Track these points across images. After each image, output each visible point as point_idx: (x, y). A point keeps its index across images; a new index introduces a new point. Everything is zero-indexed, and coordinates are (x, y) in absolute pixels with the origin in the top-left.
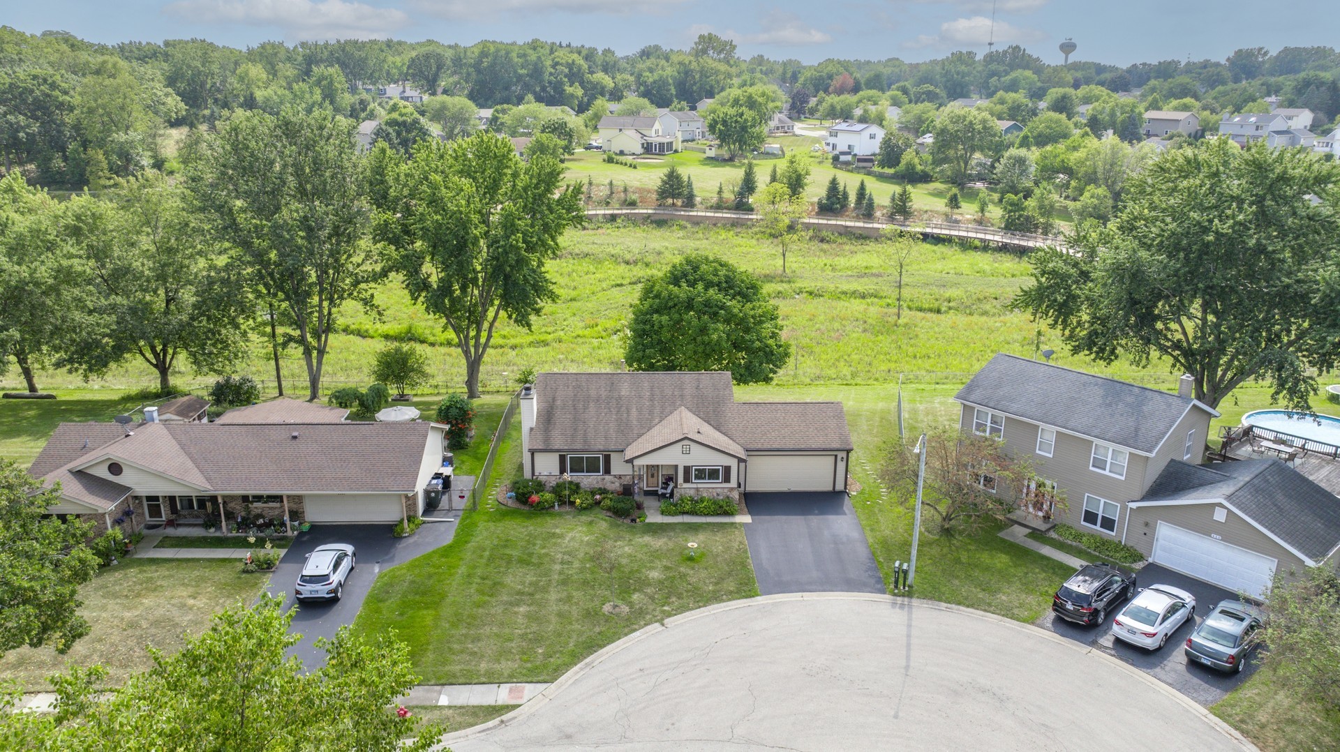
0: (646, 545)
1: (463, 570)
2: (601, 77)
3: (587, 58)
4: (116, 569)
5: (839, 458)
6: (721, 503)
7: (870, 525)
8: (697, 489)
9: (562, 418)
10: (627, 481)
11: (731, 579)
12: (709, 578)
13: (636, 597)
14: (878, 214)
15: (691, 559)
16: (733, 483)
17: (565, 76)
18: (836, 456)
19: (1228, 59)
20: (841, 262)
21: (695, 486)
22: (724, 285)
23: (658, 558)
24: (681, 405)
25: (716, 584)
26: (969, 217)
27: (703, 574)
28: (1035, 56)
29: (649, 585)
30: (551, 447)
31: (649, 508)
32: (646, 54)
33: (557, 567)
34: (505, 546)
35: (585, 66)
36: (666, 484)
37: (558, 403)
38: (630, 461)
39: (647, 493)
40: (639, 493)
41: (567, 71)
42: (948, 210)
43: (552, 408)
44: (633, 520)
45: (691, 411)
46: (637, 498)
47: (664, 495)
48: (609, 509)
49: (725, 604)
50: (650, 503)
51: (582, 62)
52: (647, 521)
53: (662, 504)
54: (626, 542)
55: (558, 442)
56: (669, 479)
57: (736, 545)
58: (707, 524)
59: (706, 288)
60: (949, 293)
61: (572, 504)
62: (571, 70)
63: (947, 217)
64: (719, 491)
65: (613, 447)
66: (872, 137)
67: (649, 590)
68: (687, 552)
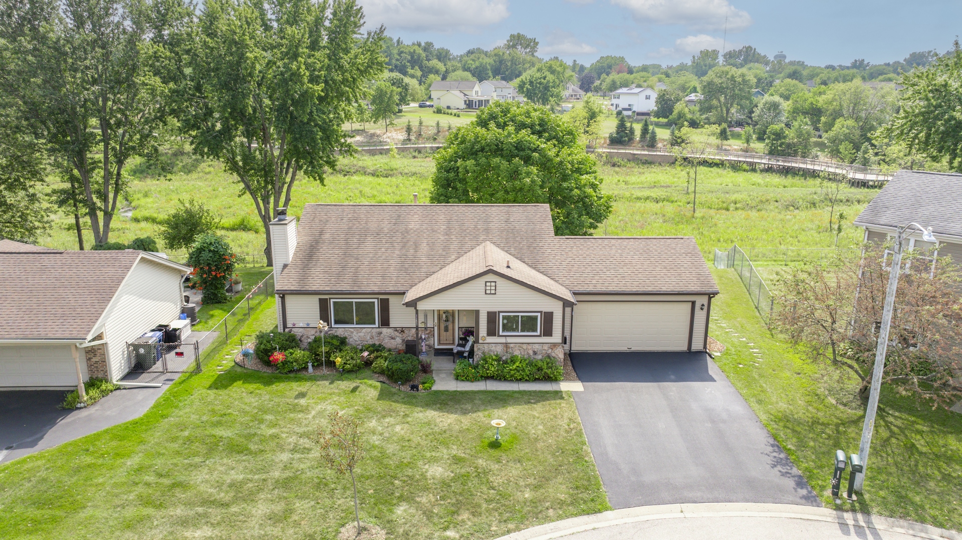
0: (429, 424)
1: (134, 461)
2: (435, 63)
3: (425, 50)
5: (698, 306)
6: (540, 364)
7: (754, 396)
8: (506, 345)
9: (328, 254)
10: (410, 335)
11: (560, 479)
12: (525, 477)
13: (401, 511)
14: (660, 145)
15: (495, 445)
16: (557, 337)
17: (408, 62)
18: (693, 303)
19: (905, 60)
20: (633, 179)
21: (503, 340)
22: (538, 128)
23: (446, 445)
24: (484, 240)
25: (536, 487)
26: (736, 147)
27: (515, 470)
28: (763, 54)
29: (426, 489)
30: (307, 288)
31: (439, 371)
32: (470, 52)
33: (285, 457)
34: (218, 424)
35: (424, 55)
36: (464, 340)
37: (327, 236)
38: (413, 304)
39: (439, 353)
40: (427, 353)
41: (409, 57)
42: (719, 142)
43: (317, 242)
44: (414, 387)
45: (498, 246)
46: (423, 358)
47: (460, 354)
48: (382, 372)
49: (552, 525)
50: (440, 365)
51: (421, 52)
52: (434, 388)
53: (458, 366)
54: (399, 419)
55: (318, 281)
56: (469, 332)
57: (563, 423)
58: (520, 392)
59: (518, 130)
60: (733, 197)
61: (331, 364)
62: (412, 57)
63: (719, 148)
64: (536, 347)
65: (391, 289)
66: (648, 98)
67: (424, 499)
68: (489, 433)
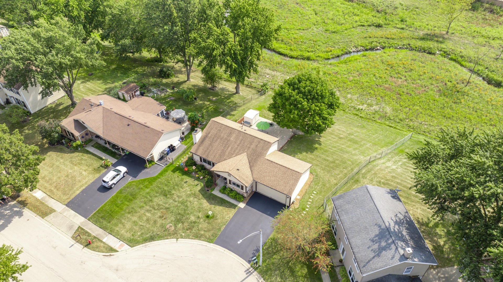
0: (202, 204)
1: (148, 190)
4: (79, 152)
5: (287, 197)
9: (207, 142)
13: (180, 225)
15: (208, 217)
16: (244, 191)
24: (246, 152)
25: (205, 232)
27: (206, 225)
29: (187, 222)
30: (196, 153)
31: (219, 186)
37: (210, 135)
43: (207, 136)
44: (208, 191)
45: (248, 155)
49: (200, 241)
52: (212, 192)
53: (222, 187)
55: (200, 152)
57: (227, 217)
58: (228, 202)
64: (240, 191)
67: (185, 224)
